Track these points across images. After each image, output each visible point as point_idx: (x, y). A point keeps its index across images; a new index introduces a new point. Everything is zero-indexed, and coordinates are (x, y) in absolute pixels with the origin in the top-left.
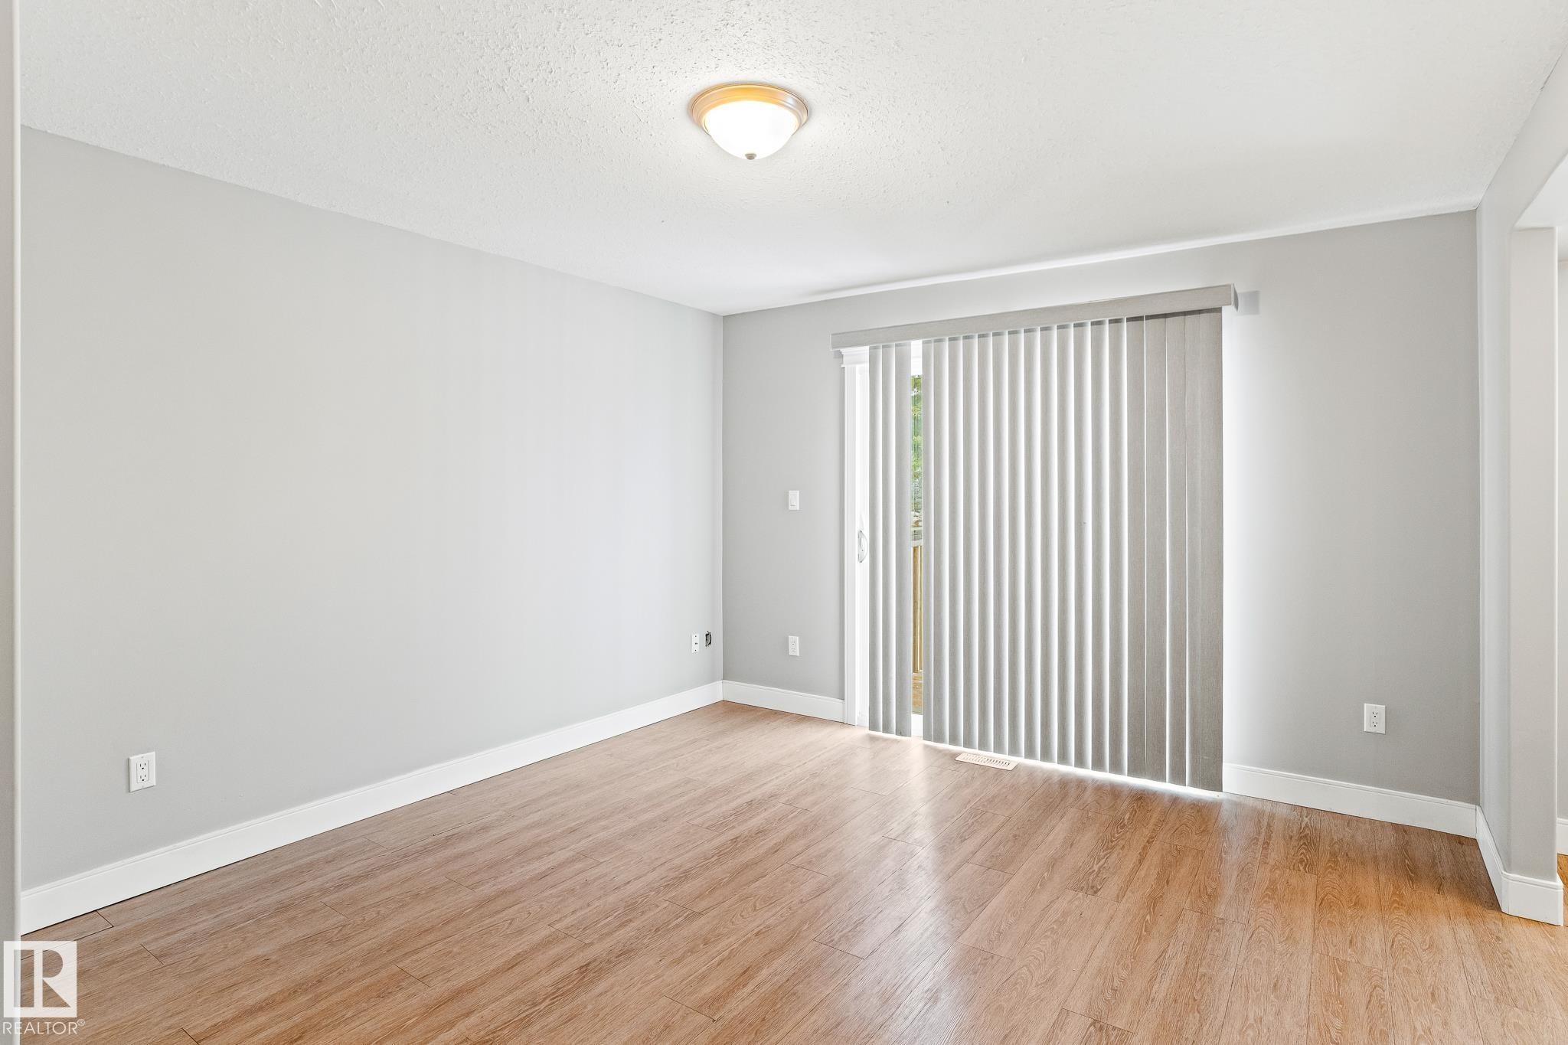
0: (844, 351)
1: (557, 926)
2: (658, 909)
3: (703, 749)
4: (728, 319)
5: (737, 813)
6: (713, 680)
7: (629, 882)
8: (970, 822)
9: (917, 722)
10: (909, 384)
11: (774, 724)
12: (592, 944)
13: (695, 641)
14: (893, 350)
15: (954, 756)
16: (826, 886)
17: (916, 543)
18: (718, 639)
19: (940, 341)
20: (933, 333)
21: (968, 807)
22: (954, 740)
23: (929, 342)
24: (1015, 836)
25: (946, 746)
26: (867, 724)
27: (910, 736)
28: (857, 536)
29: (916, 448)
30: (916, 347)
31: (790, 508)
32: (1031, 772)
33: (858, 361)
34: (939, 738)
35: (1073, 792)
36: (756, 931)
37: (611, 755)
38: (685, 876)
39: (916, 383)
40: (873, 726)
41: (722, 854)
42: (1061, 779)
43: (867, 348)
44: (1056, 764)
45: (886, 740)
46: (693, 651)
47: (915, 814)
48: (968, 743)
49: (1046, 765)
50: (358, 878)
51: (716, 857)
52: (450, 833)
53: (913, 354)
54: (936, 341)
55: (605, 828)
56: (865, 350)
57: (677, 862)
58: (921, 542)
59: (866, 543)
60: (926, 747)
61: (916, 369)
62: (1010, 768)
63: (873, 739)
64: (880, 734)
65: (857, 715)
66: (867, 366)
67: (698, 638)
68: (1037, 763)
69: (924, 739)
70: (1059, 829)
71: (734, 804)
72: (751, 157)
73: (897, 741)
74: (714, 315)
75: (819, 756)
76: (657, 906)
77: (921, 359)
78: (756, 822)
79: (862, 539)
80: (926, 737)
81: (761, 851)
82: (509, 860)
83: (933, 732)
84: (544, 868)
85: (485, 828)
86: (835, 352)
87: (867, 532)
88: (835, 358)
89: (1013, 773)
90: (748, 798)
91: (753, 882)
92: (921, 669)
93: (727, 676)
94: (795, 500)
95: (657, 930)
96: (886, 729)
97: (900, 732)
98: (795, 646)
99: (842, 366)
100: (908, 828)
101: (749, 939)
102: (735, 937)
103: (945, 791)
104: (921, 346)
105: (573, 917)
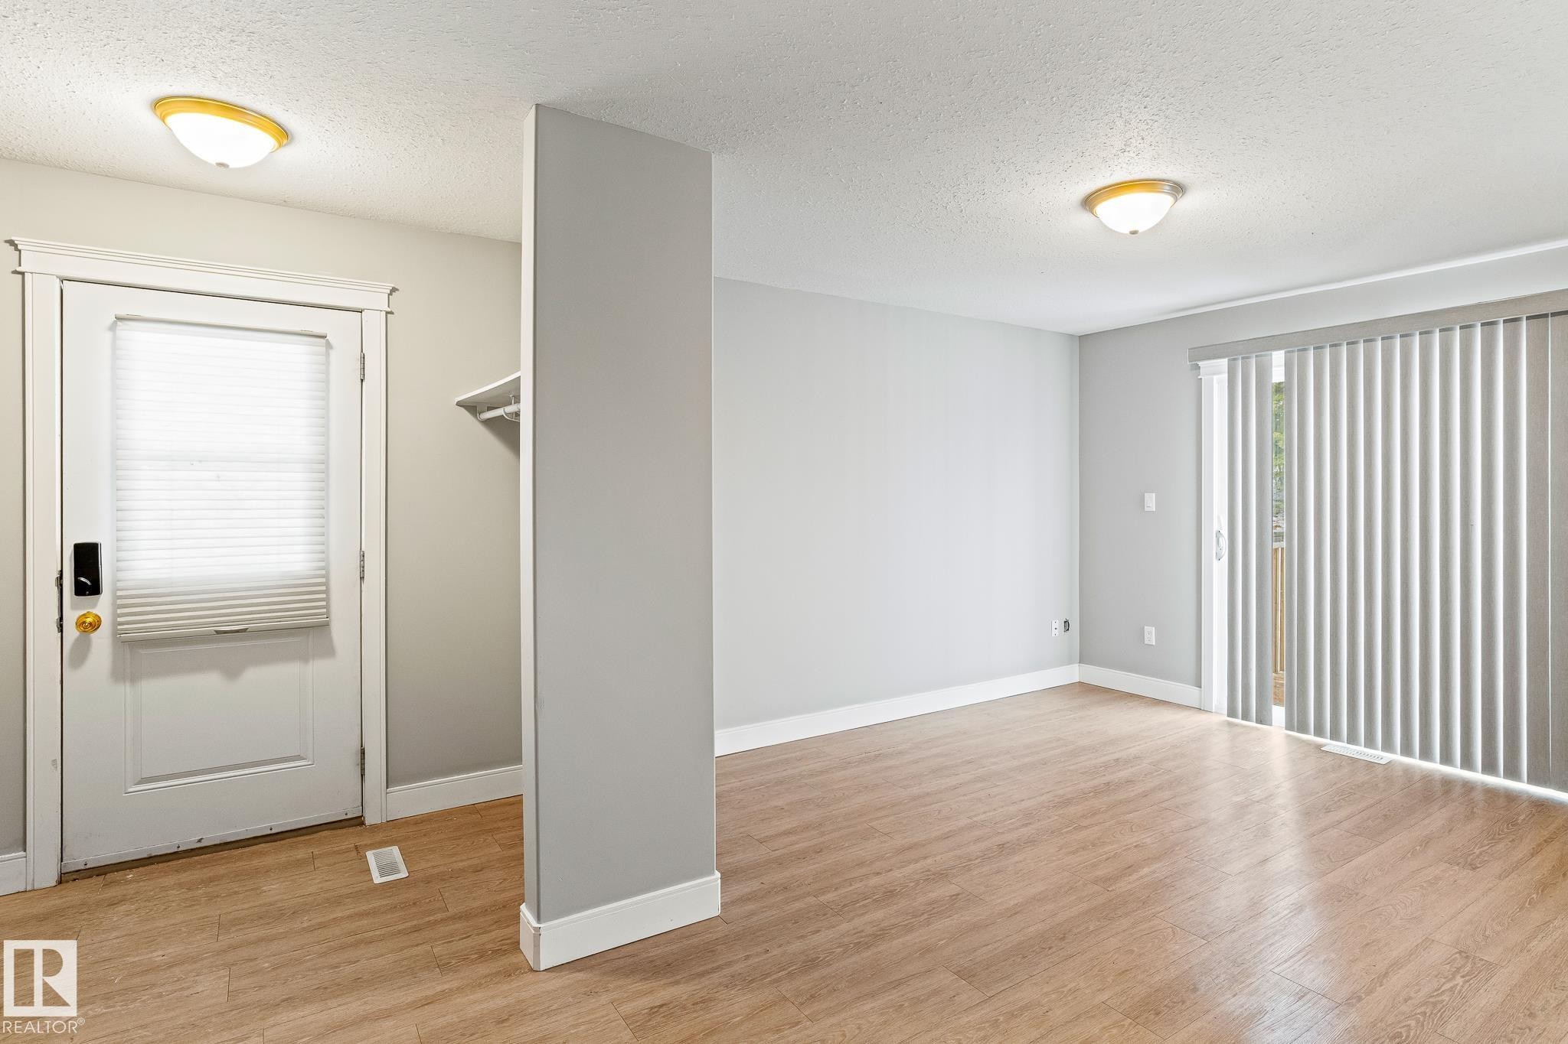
0: (1200, 364)
1: (975, 819)
2: (1051, 820)
3: (1067, 717)
4: (1084, 339)
5: (1106, 766)
6: (1070, 662)
7: (1023, 800)
8: (1336, 799)
9: (1278, 713)
10: (1270, 391)
11: (1131, 704)
12: (1003, 833)
13: (1054, 626)
14: (1253, 361)
15: (1319, 747)
16: (1193, 825)
17: (1276, 545)
18: (1075, 626)
19: (1305, 350)
20: (1296, 344)
21: (1334, 787)
22: (1319, 731)
23: (1293, 351)
24: (1385, 815)
25: (1310, 737)
26: (1225, 712)
27: (1271, 725)
28: (1215, 539)
29: (1278, 451)
30: (1278, 358)
31: (1146, 509)
32: (1408, 770)
33: (1216, 375)
34: (1303, 728)
35: (1458, 790)
36: (1135, 844)
37: (989, 714)
38: (1067, 802)
39: (1278, 389)
40: (1232, 713)
41: (1097, 792)
42: (1443, 778)
43: (1226, 360)
44: (1438, 765)
45: (1245, 726)
46: (1053, 635)
47: (1277, 787)
48: (1335, 735)
49: (1426, 765)
50: (822, 773)
51: (1092, 794)
52: (877, 753)
53: (1274, 363)
54: (1299, 350)
55: (995, 763)
56: (1224, 363)
57: (1061, 792)
58: (1284, 544)
59: (1224, 542)
60: (1288, 736)
61: (1278, 375)
62: (1383, 762)
63: (1230, 724)
64: (1239, 721)
65: (1215, 702)
66: (1225, 376)
67: (1058, 624)
68: (1415, 762)
69: (1286, 729)
70: (1437, 819)
71: (1103, 759)
72: (1134, 233)
73: (1258, 729)
74: (1071, 336)
75: (1178, 733)
76: (1049, 818)
77: (1283, 368)
78: (1124, 774)
79: (1220, 539)
80: (1289, 726)
81: (1132, 794)
82: (926, 775)
83: (1297, 723)
84: (954, 783)
85: (901, 753)
86: (1192, 365)
87: (1225, 532)
88: (1192, 370)
89: (1386, 767)
90: (1116, 756)
91: (1128, 813)
92: (1282, 669)
93: (1083, 659)
94: (1151, 502)
95: (1053, 832)
96: (1246, 716)
97: (1260, 721)
98: (1151, 635)
99: (1199, 377)
100: (1270, 797)
101: (1129, 848)
102: (1117, 845)
103: (1309, 773)
104: (1284, 355)
105: (984, 816)
